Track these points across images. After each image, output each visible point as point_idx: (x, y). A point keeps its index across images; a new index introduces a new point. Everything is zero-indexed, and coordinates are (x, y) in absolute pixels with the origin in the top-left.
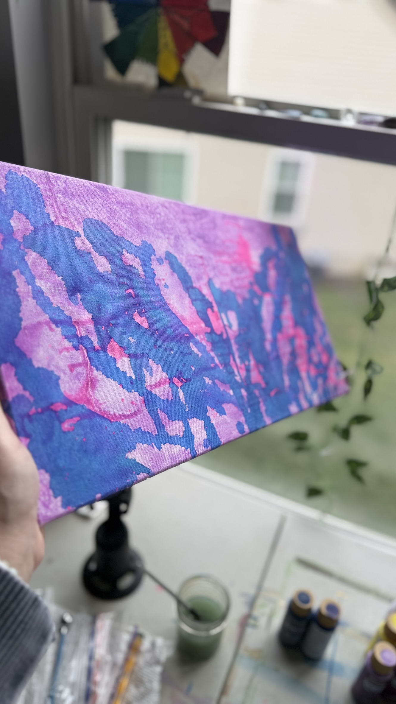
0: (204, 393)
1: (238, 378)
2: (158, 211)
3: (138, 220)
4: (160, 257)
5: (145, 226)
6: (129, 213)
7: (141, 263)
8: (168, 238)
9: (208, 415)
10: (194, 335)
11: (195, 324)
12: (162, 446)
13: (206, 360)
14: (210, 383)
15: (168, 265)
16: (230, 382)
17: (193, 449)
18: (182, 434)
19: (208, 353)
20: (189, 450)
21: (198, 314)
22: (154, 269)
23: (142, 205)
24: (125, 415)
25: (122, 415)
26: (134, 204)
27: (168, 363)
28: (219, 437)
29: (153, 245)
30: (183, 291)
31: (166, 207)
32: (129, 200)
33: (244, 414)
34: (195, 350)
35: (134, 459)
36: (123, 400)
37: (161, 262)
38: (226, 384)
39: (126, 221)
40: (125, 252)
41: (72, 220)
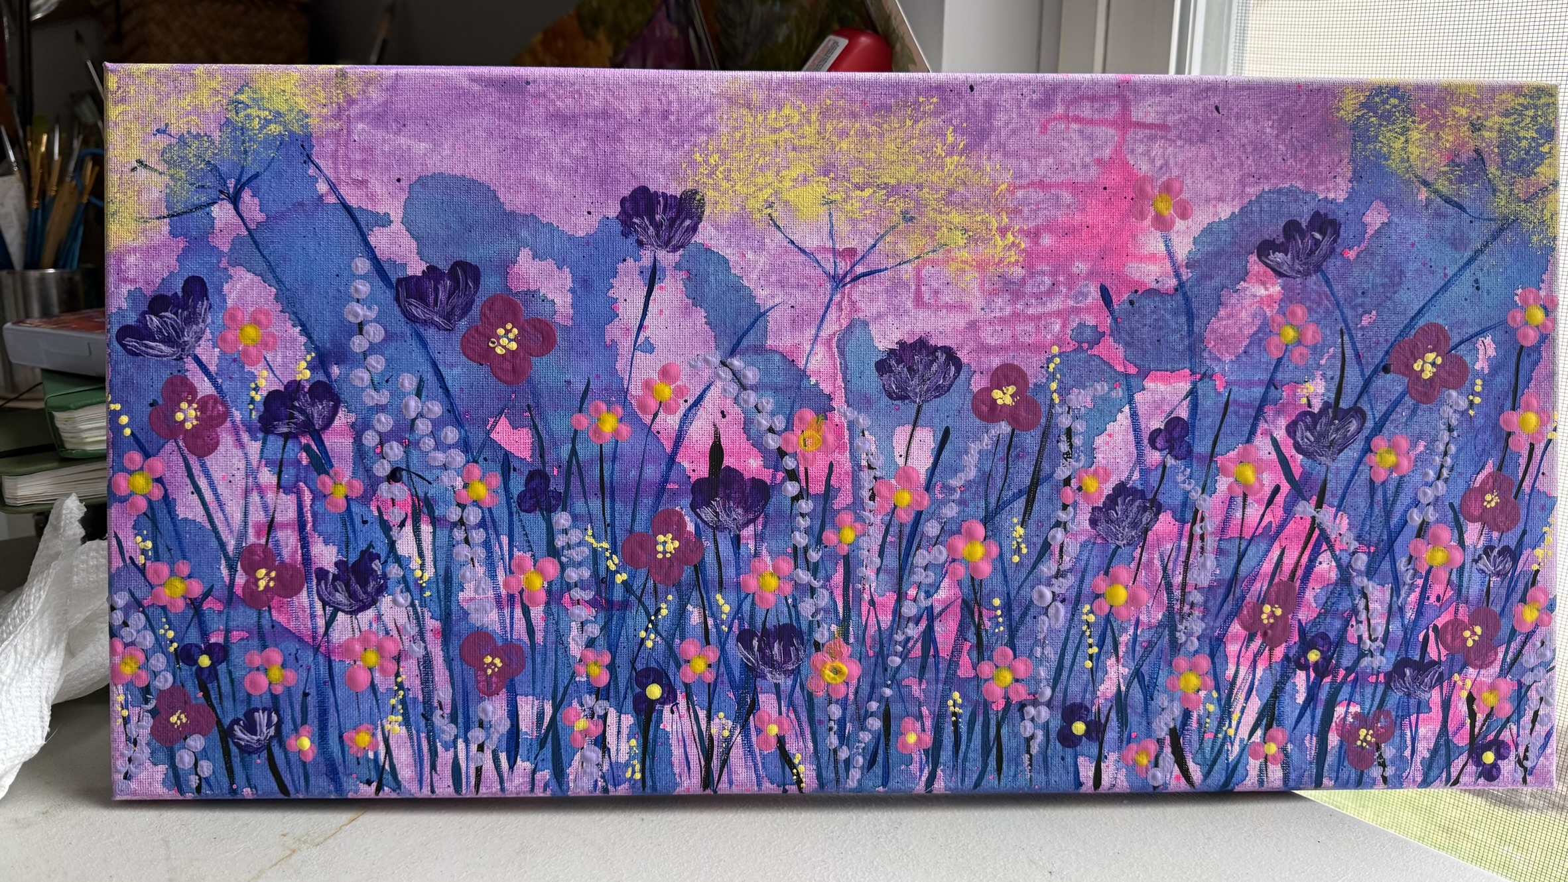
2: (707, 120)
6: (584, 144)
7: (572, 285)
15: (680, 284)
17: (561, 775)
21: (746, 430)
22: (617, 299)
23: (646, 112)
26: (612, 112)
28: (676, 770)
39: (562, 168)
40: (525, 255)
41: (377, 186)
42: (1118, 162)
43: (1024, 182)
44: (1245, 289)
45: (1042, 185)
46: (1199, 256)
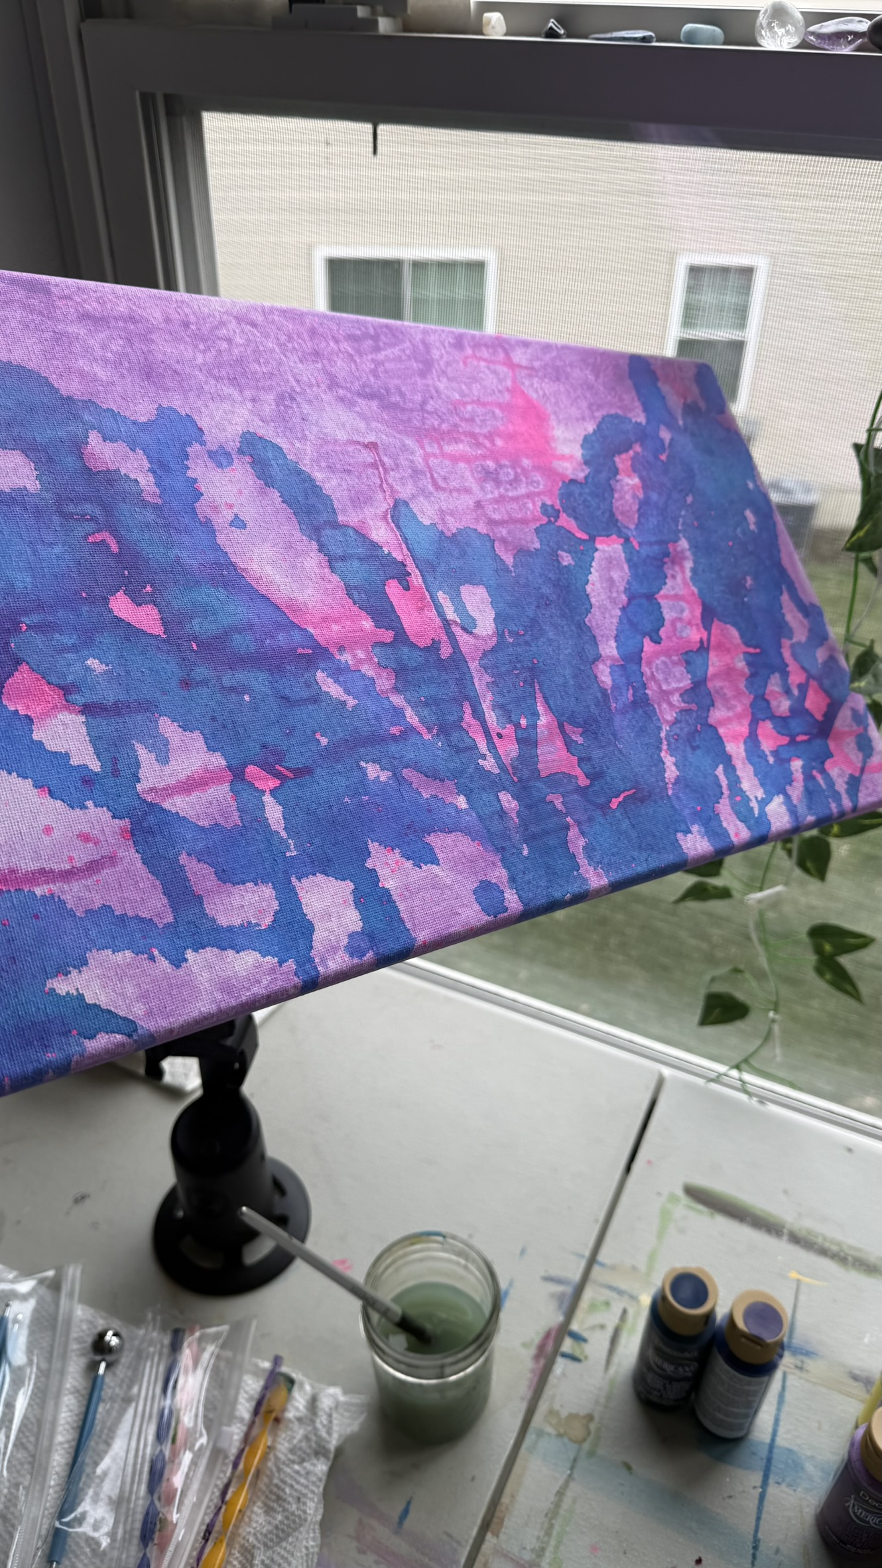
0: (361, 805)
1: (489, 764)
2: (223, 332)
3: (150, 358)
4: (221, 447)
5: (175, 372)
6: (121, 342)
7: (149, 465)
8: (254, 400)
9: (369, 864)
10: (334, 650)
11: (337, 620)
12: (190, 955)
13: (371, 715)
14: (383, 778)
15: (248, 467)
16: (457, 775)
17: (305, 960)
18: (268, 920)
19: (379, 697)
20: (291, 964)
21: (350, 596)
22: (196, 479)
23: (168, 320)
24: (52, 871)
25: (43, 872)
26: (137, 317)
27: (230, 726)
28: (409, 925)
29: (197, 419)
30: (298, 534)
31: (254, 325)
32: (122, 309)
33: (503, 860)
34: (334, 690)
35: (75, 994)
36: (48, 830)
37: (224, 462)
38: (442, 780)
39: (106, 361)
40: (94, 437)
42: (517, 390)
43: (468, 399)
44: (621, 480)
45: (480, 402)
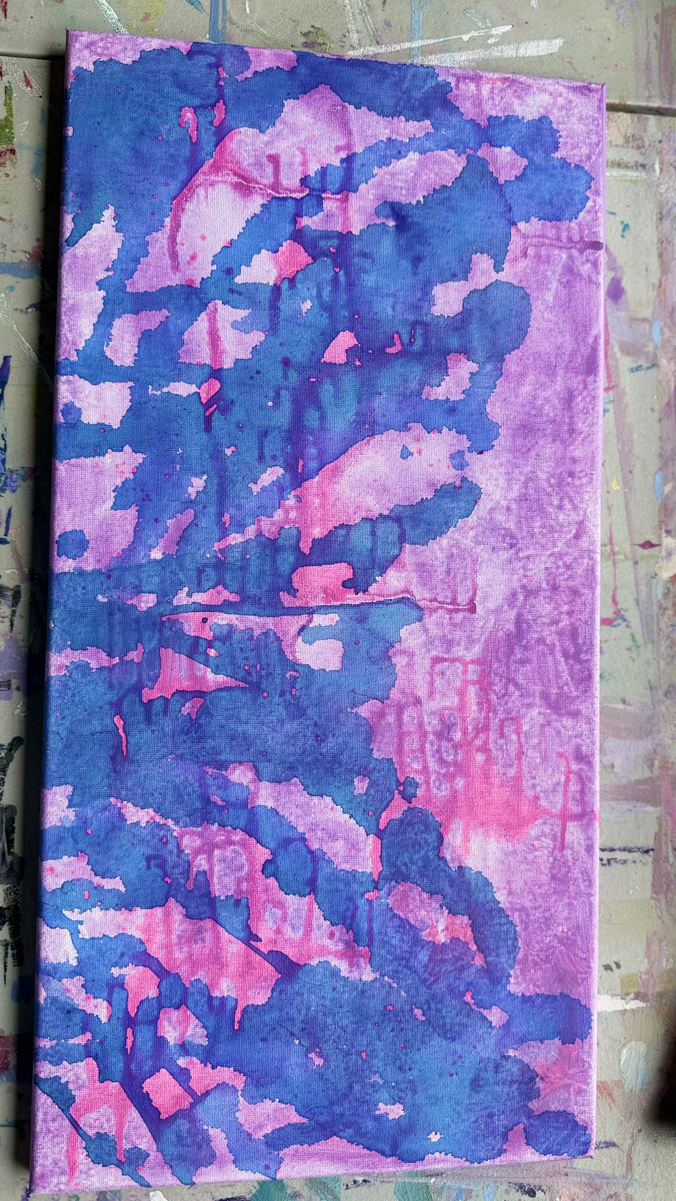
40: (474, 367)
41: (523, 264)
42: (538, 812)
43: (523, 740)
44: (442, 913)
45: (520, 754)
46: (467, 876)
